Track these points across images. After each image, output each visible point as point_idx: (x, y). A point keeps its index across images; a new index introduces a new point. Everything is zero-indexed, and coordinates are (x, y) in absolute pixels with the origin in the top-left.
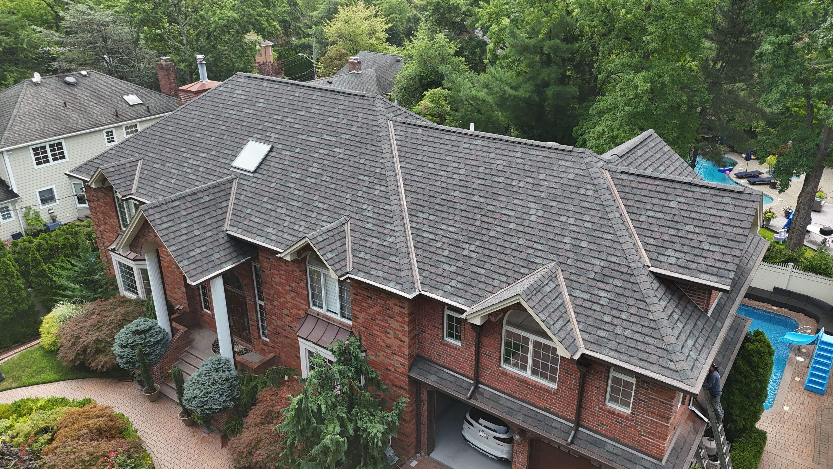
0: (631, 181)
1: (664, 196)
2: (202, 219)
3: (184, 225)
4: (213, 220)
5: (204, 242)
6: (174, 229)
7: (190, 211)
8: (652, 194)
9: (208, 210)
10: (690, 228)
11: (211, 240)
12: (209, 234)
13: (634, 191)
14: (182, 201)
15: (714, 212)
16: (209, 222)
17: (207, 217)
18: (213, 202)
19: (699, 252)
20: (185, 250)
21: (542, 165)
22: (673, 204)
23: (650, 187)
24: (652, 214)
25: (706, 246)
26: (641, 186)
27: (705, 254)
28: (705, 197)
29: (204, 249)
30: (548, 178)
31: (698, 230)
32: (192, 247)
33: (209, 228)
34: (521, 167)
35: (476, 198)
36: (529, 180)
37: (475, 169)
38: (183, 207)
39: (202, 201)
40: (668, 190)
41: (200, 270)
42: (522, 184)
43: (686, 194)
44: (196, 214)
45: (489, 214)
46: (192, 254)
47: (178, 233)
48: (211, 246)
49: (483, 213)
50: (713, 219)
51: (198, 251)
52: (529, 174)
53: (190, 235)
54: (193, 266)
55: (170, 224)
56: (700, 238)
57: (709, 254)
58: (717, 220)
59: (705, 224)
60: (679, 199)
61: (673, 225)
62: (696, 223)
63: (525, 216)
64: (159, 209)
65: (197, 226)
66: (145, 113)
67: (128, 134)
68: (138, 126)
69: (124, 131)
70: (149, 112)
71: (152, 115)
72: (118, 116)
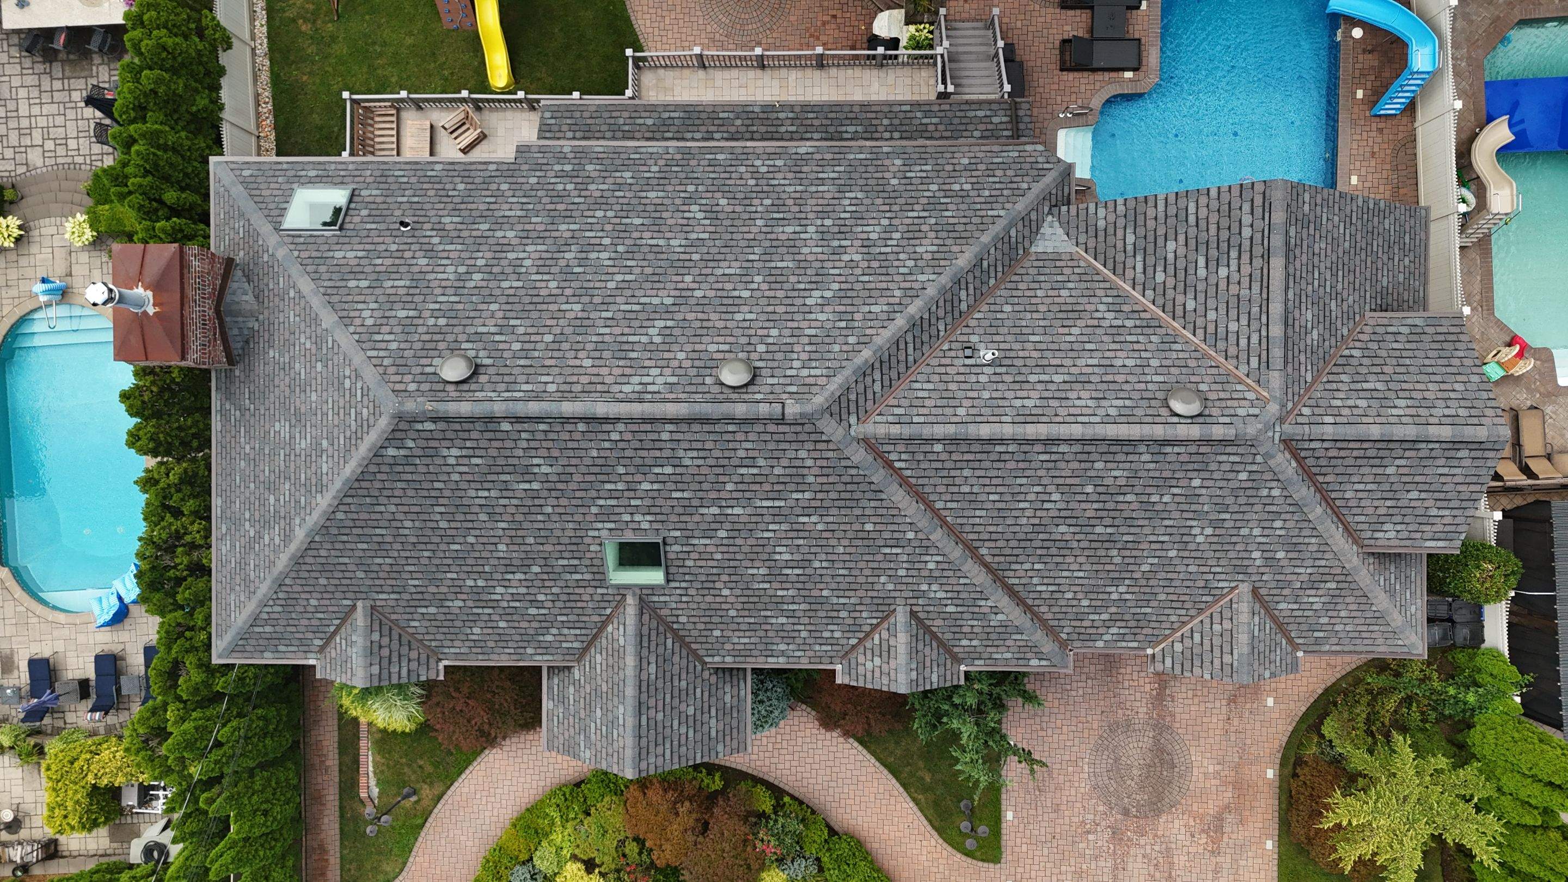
0: (1327, 449)
1: (1377, 462)
2: (676, 693)
3: (676, 723)
4: (684, 674)
5: (706, 705)
6: (676, 743)
7: (660, 704)
8: (1359, 462)
9: (668, 675)
10: (1414, 495)
11: (706, 694)
12: (698, 691)
13: (1333, 462)
14: (644, 710)
15: (1446, 470)
16: (684, 684)
17: (676, 683)
18: (660, 661)
19: (1424, 520)
20: (706, 739)
21: (1190, 467)
22: (1390, 470)
23: (1355, 453)
24: (1361, 487)
25: (1434, 512)
26: (1342, 453)
27: (1432, 520)
28: (1434, 454)
29: (713, 712)
30: (1206, 483)
31: (1423, 495)
32: (706, 728)
33: (691, 687)
34: (1157, 474)
35: (1099, 530)
36: (1175, 491)
37: (1079, 489)
38: (652, 712)
39: (653, 677)
40: (1381, 453)
41: (736, 733)
42: (1166, 499)
43: (1408, 454)
44: (668, 697)
45: (1130, 545)
46: (713, 734)
47: (683, 738)
48: (713, 699)
49: (1119, 545)
50: (1443, 479)
51: (713, 722)
52: (1174, 482)
53: (691, 722)
54: (728, 738)
55: (668, 745)
56: (1426, 504)
57: (1437, 520)
58: (1449, 479)
59: (1432, 488)
60: (1398, 462)
61: (1390, 495)
62: (1421, 487)
63: (1185, 538)
64: (644, 752)
65: (683, 706)
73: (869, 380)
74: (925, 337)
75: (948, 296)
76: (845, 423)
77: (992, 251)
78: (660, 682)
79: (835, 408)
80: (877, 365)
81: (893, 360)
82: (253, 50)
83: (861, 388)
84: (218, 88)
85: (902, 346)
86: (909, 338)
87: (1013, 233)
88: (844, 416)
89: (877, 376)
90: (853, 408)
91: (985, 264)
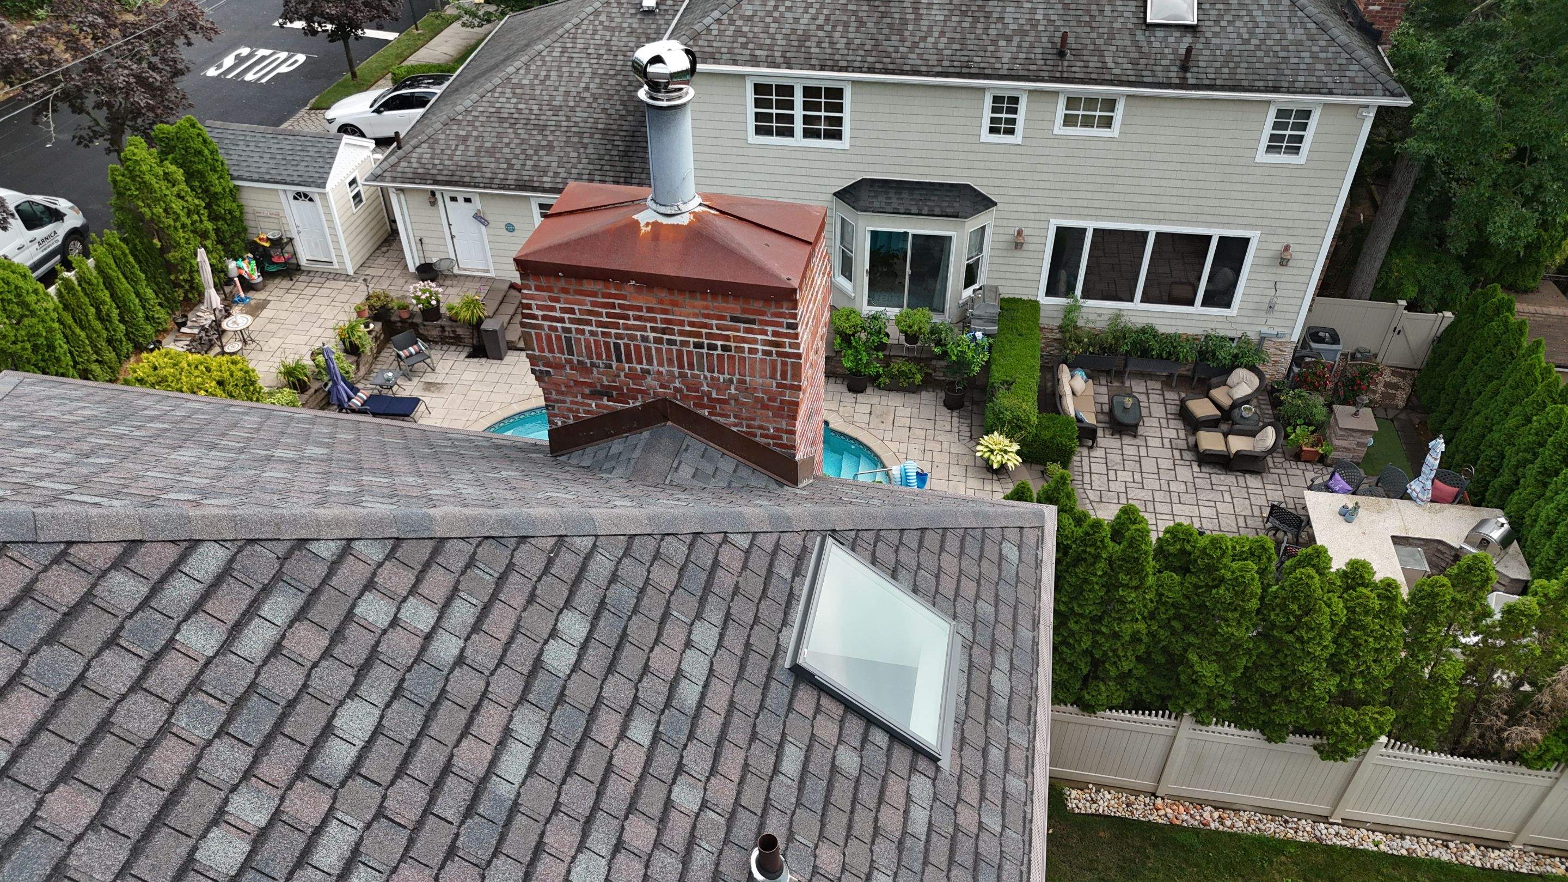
66: (1166, 69)
67: (1069, 121)
68: (1120, 107)
69: (1061, 110)
70: (1184, 68)
71: (1183, 85)
72: (1061, 54)
82: (1325, 819)
84: (1241, 723)
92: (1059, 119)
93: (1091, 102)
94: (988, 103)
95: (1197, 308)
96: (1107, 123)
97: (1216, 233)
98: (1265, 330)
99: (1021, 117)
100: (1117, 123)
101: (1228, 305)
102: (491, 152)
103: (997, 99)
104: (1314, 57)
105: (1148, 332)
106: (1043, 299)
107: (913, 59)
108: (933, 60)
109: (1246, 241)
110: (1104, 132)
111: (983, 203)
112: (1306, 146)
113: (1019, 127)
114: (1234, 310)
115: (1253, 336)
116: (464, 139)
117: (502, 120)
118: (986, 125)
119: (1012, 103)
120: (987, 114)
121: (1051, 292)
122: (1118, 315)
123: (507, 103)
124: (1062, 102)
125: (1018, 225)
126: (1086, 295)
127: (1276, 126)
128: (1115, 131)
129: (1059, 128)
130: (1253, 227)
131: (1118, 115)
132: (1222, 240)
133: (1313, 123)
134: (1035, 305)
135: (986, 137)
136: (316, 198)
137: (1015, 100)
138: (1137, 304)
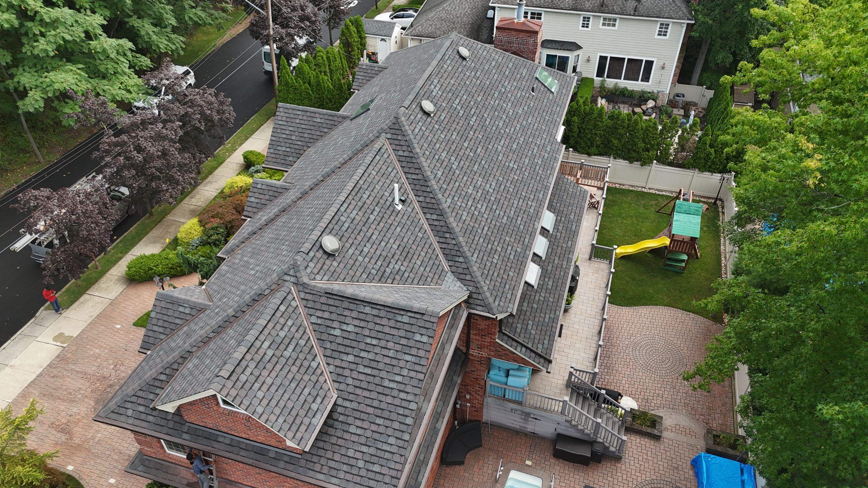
2: (304, 131)
3: (291, 129)
4: (310, 136)
5: (292, 146)
6: (283, 127)
7: (302, 122)
9: (312, 128)
11: (297, 147)
12: (300, 143)
14: (303, 113)
16: (306, 135)
17: (308, 131)
18: (320, 125)
20: (278, 144)
29: (288, 150)
32: (283, 144)
33: (303, 139)
39: (315, 120)
41: (274, 160)
44: (303, 126)
46: (279, 148)
47: (283, 131)
48: (293, 150)
51: (284, 149)
53: (289, 137)
54: (273, 156)
55: (284, 123)
64: (286, 111)
65: (297, 134)
66: (630, 11)
67: (604, 24)
68: (618, 21)
69: (602, 21)
70: (635, 11)
71: (634, 15)
72: (602, 6)
73: (405, 148)
74: (418, 187)
75: (435, 206)
76: (388, 131)
77: (454, 242)
78: (311, 123)
79: (397, 127)
80: (411, 155)
81: (411, 165)
83: (402, 143)
85: (417, 171)
86: (420, 177)
87: (461, 259)
88: (392, 131)
89: (406, 154)
90: (395, 137)
91: (447, 235)
92: (601, 24)
93: (610, 19)
94: (582, 19)
95: (640, 82)
96: (614, 25)
97: (644, 59)
98: (659, 89)
99: (590, 23)
100: (617, 25)
101: (648, 82)
102: (439, 29)
103: (584, 18)
104: (670, 9)
105: (625, 89)
106: (596, 78)
107: (562, 6)
108: (567, 6)
109: (652, 62)
110: (613, 28)
111: (579, 47)
112: (668, 34)
113: (590, 26)
114: (650, 83)
115: (655, 91)
116: (431, 25)
117: (442, 20)
118: (581, 25)
119: (588, 19)
120: (581, 22)
121: (597, 76)
122: (616, 84)
123: (443, 15)
124: (602, 19)
125: (589, 55)
126: (608, 77)
127: (660, 28)
128: (616, 28)
129: (601, 26)
130: (655, 57)
131: (617, 23)
132: (646, 61)
133: (670, 27)
134: (593, 80)
135: (581, 28)
136: (388, 41)
137: (589, 18)
138: (622, 80)
